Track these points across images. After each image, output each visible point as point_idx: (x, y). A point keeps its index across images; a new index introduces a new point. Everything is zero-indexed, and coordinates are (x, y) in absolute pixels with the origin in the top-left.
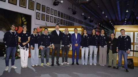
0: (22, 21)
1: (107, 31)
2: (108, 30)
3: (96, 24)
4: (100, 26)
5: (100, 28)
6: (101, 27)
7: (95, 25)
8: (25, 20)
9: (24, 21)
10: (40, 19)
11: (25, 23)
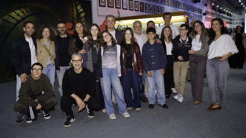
0: (77, 11)
1: (228, 17)
2: (231, 15)
3: (206, 5)
4: (213, 8)
5: (214, 12)
6: (216, 11)
7: (205, 7)
8: (81, 10)
9: (79, 11)
10: (105, 6)
11: (83, 15)
